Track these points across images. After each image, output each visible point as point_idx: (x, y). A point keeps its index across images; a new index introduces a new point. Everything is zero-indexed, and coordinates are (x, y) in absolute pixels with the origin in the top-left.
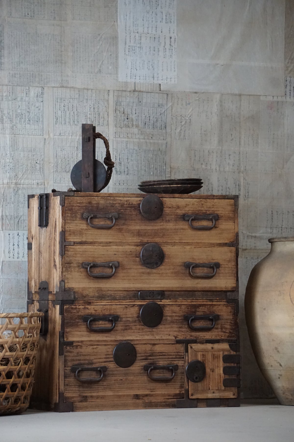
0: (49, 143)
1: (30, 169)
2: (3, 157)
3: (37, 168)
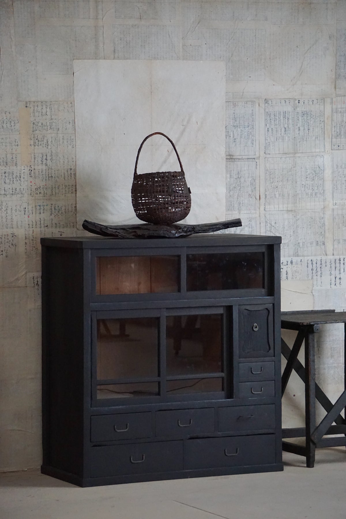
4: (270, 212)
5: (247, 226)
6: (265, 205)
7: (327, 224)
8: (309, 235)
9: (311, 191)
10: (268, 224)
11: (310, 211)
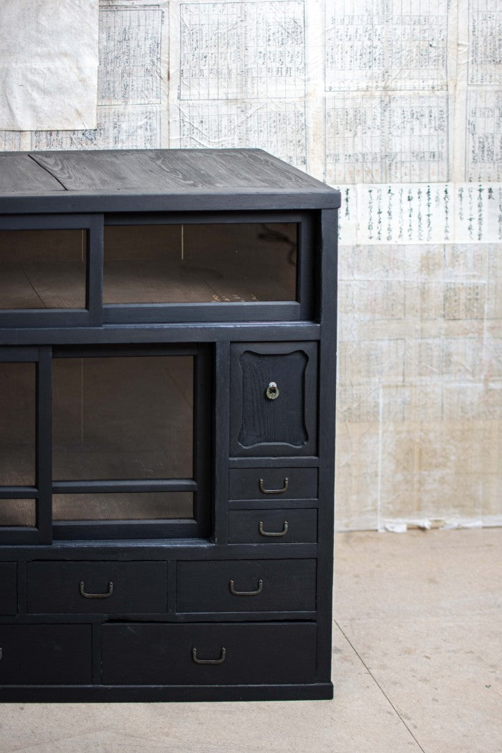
0: (458, 6)
1: (417, 58)
2: (358, 37)
3: (431, 55)
4: (190, 102)
5: (141, 127)
6: (179, 89)
7: (311, 125)
8: (273, 145)
9: (278, 65)
10: (185, 123)
11: (273, 100)
